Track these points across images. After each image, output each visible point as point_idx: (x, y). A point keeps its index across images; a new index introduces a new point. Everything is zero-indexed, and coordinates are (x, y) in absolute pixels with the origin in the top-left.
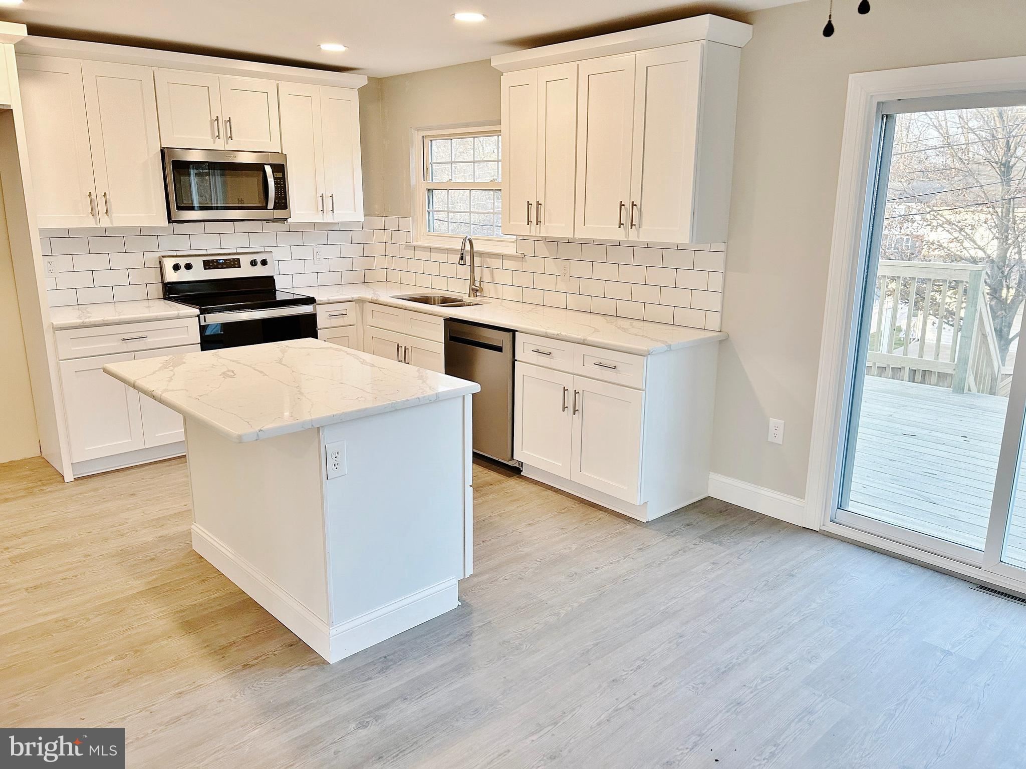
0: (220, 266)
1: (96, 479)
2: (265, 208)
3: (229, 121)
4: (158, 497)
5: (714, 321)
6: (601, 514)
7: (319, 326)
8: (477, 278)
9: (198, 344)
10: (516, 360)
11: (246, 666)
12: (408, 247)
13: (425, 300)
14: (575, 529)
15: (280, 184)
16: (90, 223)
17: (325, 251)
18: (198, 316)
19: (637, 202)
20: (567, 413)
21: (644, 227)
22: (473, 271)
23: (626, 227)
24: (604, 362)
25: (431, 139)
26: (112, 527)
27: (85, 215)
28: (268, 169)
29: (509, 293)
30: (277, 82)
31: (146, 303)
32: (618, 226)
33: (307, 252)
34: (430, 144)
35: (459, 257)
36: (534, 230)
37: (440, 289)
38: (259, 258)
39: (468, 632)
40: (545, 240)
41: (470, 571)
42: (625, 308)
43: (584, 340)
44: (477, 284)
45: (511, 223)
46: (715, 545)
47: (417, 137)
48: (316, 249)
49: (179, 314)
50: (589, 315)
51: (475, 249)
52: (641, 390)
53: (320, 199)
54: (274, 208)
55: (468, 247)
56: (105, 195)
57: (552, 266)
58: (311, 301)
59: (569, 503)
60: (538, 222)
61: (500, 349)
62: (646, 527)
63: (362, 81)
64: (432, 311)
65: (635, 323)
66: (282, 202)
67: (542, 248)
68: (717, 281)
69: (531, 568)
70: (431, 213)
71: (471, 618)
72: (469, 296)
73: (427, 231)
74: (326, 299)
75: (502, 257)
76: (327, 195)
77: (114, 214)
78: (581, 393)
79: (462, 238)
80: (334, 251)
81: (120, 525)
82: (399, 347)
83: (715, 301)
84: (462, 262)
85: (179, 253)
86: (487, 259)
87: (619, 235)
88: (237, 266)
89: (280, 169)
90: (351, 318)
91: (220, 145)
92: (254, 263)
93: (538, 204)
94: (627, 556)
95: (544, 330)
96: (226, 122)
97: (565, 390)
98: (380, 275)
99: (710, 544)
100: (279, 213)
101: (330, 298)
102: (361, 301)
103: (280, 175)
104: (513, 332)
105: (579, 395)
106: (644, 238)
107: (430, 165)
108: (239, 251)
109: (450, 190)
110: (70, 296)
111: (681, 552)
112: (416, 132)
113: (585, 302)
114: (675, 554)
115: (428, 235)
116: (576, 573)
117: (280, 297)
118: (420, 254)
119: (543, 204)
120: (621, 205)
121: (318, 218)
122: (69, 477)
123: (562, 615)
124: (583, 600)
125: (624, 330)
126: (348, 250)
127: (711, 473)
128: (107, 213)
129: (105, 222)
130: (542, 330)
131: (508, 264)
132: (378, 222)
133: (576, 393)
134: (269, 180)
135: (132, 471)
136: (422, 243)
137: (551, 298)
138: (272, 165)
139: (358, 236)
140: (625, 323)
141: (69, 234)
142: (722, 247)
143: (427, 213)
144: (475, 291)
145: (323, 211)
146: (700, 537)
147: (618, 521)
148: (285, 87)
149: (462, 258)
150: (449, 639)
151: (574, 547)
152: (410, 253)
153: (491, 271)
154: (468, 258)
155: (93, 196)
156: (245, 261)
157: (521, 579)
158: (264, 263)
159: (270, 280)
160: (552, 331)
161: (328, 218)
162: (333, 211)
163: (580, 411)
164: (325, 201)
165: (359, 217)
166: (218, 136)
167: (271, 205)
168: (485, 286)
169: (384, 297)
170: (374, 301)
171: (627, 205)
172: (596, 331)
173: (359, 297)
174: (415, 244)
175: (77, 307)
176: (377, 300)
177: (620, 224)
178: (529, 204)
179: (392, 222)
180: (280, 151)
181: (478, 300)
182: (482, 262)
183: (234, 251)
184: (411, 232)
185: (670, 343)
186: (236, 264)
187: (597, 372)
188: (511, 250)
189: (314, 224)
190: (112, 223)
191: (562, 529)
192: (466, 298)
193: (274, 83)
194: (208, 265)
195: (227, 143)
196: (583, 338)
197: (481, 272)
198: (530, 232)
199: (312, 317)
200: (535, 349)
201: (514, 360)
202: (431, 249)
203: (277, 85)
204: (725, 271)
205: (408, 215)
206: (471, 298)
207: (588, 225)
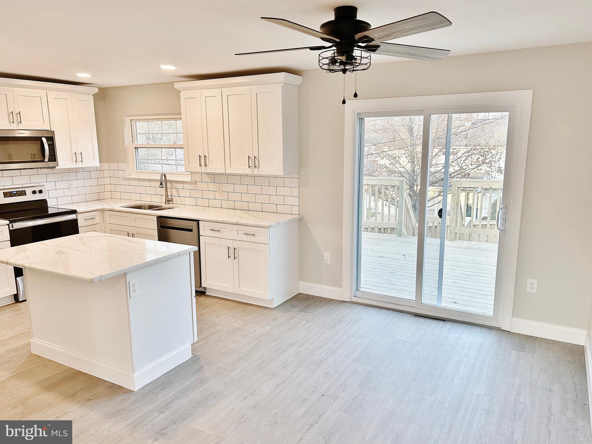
0: (13, 195)
2: (43, 161)
3: (19, 113)
5: (296, 210)
6: (251, 307)
7: (79, 226)
8: (169, 194)
9: (8, 241)
10: (200, 235)
11: (89, 400)
12: (125, 179)
13: (139, 207)
14: (240, 316)
15: (51, 148)
17: (75, 183)
18: (8, 225)
19: (256, 156)
20: (231, 259)
21: (261, 168)
22: (166, 191)
23: (252, 167)
24: (248, 233)
25: (135, 121)
28: (44, 140)
29: (188, 201)
30: (46, 91)
32: (248, 167)
33: (65, 184)
34: (135, 124)
35: (159, 183)
36: (203, 169)
37: (147, 200)
38: (37, 189)
39: (200, 367)
40: (207, 174)
41: (196, 339)
42: (252, 206)
43: (237, 222)
44: (170, 197)
45: (190, 166)
46: (306, 313)
47: (127, 120)
48: (70, 183)
50: (234, 211)
51: (167, 179)
52: (267, 244)
53: (74, 155)
54: (49, 161)
55: (164, 178)
57: (212, 187)
58: (74, 212)
59: (234, 305)
60: (206, 165)
61: (191, 230)
62: (274, 310)
63: (96, 90)
64: (148, 213)
65: (259, 213)
66: (53, 158)
67: (206, 178)
68: (295, 192)
69: (223, 335)
70: (137, 160)
71: (200, 361)
72: (165, 204)
73: (136, 170)
74: (83, 210)
75: (183, 182)
76: (78, 152)
78: (237, 249)
79: (160, 173)
80: (80, 183)
82: (128, 234)
83: (295, 201)
84: (161, 186)
86: (174, 184)
87: (249, 171)
88: (24, 195)
89: (51, 140)
90: (97, 220)
91: (14, 127)
92: (34, 192)
93: (205, 156)
94: (267, 324)
95: (215, 219)
96: (17, 114)
97: (229, 248)
98: (108, 195)
99: (304, 313)
100: (51, 164)
101: (85, 210)
102: (102, 210)
103: (51, 143)
104: (198, 221)
105: (236, 250)
106: (261, 173)
107: (136, 135)
108: (24, 186)
109: (149, 148)
111: (292, 318)
112: (127, 117)
113: (231, 204)
114: (289, 320)
115: (136, 172)
116: (245, 334)
117: (51, 211)
118: (132, 183)
119: (207, 156)
120: (249, 157)
121: (74, 166)
123: (244, 353)
124: (252, 345)
125: (255, 217)
126: (88, 182)
127: (300, 281)
130: (214, 219)
131: (187, 186)
132: (106, 166)
133: (235, 249)
134: (45, 145)
136: (132, 177)
137: (212, 203)
138: (46, 137)
139: (94, 174)
140: (254, 213)
142: (297, 176)
143: (135, 160)
144: (168, 201)
145: (76, 161)
146: (299, 311)
147: (259, 309)
148: (51, 94)
149: (161, 184)
150: (192, 371)
151: (242, 323)
152: (127, 182)
153: (177, 190)
154: (164, 184)
156: (29, 191)
157: (220, 341)
158: (41, 192)
159: (44, 201)
160: (219, 219)
161: (79, 165)
162: (82, 161)
163: (237, 257)
164: (77, 156)
165: (97, 164)
166: (13, 122)
167: (46, 159)
168: (174, 198)
169: (117, 207)
170: (111, 210)
171: (252, 157)
172: (242, 218)
173: (102, 208)
174: (129, 177)
176: (113, 209)
177: (249, 166)
178: (200, 157)
179: (113, 166)
180: (49, 129)
181: (170, 206)
182: (172, 186)
183: (21, 186)
184: (126, 171)
185: (279, 221)
186: (23, 193)
187: (245, 238)
188: (188, 179)
189: (69, 169)
191: (234, 316)
192: (164, 205)
193: (44, 92)
194: (6, 195)
195: (18, 126)
196: (236, 222)
197: (171, 191)
198: (201, 171)
199: (75, 221)
200: (211, 229)
201: (199, 236)
202: (139, 180)
203: (47, 93)
204: (299, 187)
205: (124, 161)
206: (166, 205)
207: (233, 167)
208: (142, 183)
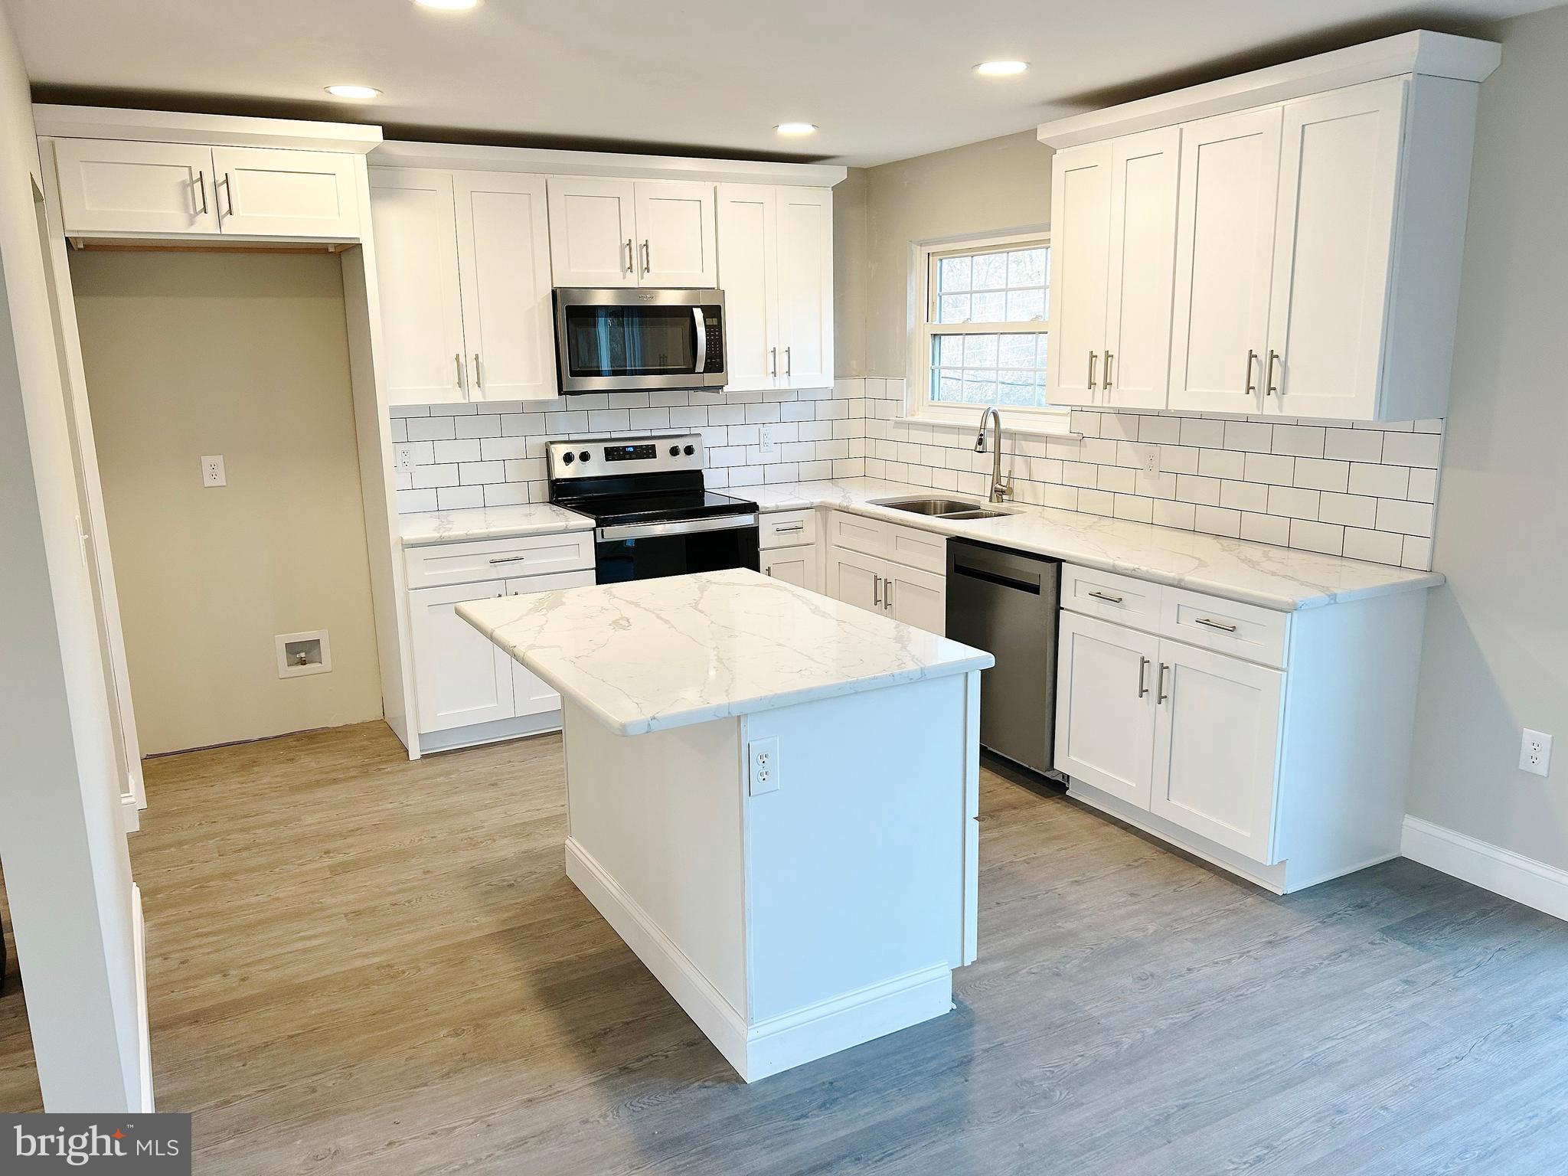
0: (628, 456)
1: (451, 757)
2: (691, 370)
3: (646, 245)
4: (528, 791)
5: (1418, 554)
6: (1202, 875)
7: (761, 546)
8: (1004, 472)
9: (593, 569)
10: (1063, 608)
11: (625, 1070)
12: (899, 424)
14: (1154, 896)
15: (715, 335)
16: (456, 397)
17: (776, 432)
18: (594, 529)
19: (1280, 351)
20: (1148, 700)
21: (1292, 393)
22: (997, 462)
23: (1259, 390)
24: (1213, 619)
25: (941, 257)
26: (462, 831)
27: (450, 387)
28: (698, 314)
29: (1055, 496)
30: (715, 184)
31: (526, 509)
32: (1244, 391)
33: (750, 434)
34: (939, 265)
35: (976, 439)
36: (1099, 398)
37: (946, 488)
38: (682, 444)
39: (965, 1057)
40: (1119, 412)
41: (971, 956)
42: (1254, 526)
43: (1180, 580)
44: (1004, 482)
45: (1062, 386)
46: (1410, 948)
47: (919, 255)
48: (764, 429)
49: (567, 526)
50: (1190, 536)
51: (1003, 426)
52: (1277, 669)
53: (771, 356)
54: (705, 372)
55: (991, 424)
56: (477, 358)
57: (1129, 453)
58: (751, 508)
59: (1147, 851)
60: (1107, 384)
61: (1035, 590)
62: (1281, 903)
63: (839, 174)
64: (929, 526)
65: (1274, 552)
66: (716, 362)
67: (1112, 425)
68: (1425, 485)
69: (1076, 958)
70: (937, 371)
71: (971, 1033)
72: (991, 501)
73: (930, 399)
74: (773, 505)
75: (1046, 439)
76: (781, 349)
77: (488, 385)
78: (1172, 668)
79: (982, 409)
80: (789, 432)
81: (473, 830)
82: (876, 579)
83: (1422, 519)
84: (980, 448)
85: (573, 437)
86: (1023, 442)
87: (1247, 405)
88: (651, 456)
89: (714, 313)
90: (808, 534)
91: (632, 281)
92: (674, 451)
93: (1108, 356)
94: (1244, 953)
95: (1111, 561)
96: (641, 247)
97: (1143, 662)
98: (856, 467)
99: (1401, 945)
100: (711, 379)
101: (779, 504)
102: (824, 509)
103: (715, 322)
104: (1058, 562)
105: (1169, 672)
106: (1288, 411)
107: (938, 298)
108: (654, 434)
109: (967, 334)
110: (428, 499)
111: (1344, 955)
112: (919, 247)
113: (1183, 514)
114: (1335, 957)
115: (930, 406)
116: (1152, 975)
117: (709, 502)
118: (917, 435)
119: (1116, 356)
120: (1251, 356)
121: (768, 384)
122: (415, 754)
123: (1125, 1047)
124: (1163, 1024)
125: (1252, 564)
126: (809, 431)
127: (1406, 815)
128: (478, 383)
129: (476, 396)
130: (1107, 560)
131: (1056, 450)
132: (856, 387)
133: (1163, 667)
134: (698, 329)
135: (496, 749)
136: (919, 418)
137: (1125, 506)
138: (704, 308)
139: (825, 409)
140: (1255, 552)
141: (431, 412)
142: (1437, 426)
143: (931, 371)
144: (999, 493)
145: (774, 373)
146: (1384, 931)
147: (1229, 888)
148: (728, 192)
149: (980, 442)
150: (933, 1065)
151: (1151, 928)
152: (902, 434)
153: (1027, 461)
154: (990, 442)
155: (462, 360)
156: (662, 447)
157: (1058, 975)
158: (689, 450)
159: (697, 476)
160: (1123, 564)
161: (782, 383)
162: (788, 372)
163: (1170, 697)
164: (779, 358)
165: (827, 380)
166: (631, 268)
167: (700, 366)
168: (1017, 485)
169: (859, 503)
170: (843, 509)
171: (1261, 356)
172: (1202, 564)
173: (822, 501)
174: (910, 419)
175: (437, 513)
176: (847, 507)
177: (1249, 388)
178: (1092, 356)
179: (876, 386)
180: (715, 286)
181: (1004, 506)
182: (1014, 447)
183: (647, 434)
184: (905, 401)
185: (1336, 591)
186: (649, 452)
187: (1204, 636)
188: (1060, 427)
189: (762, 393)
190: (484, 397)
191: (1132, 895)
192: (985, 504)
193: (710, 185)
194: (611, 454)
195: (642, 278)
196: (1177, 577)
197: (1012, 464)
198: (1093, 401)
199: (752, 533)
200: (1094, 592)
201: (1058, 608)
202: (934, 427)
203: (715, 188)
204: (1442, 466)
205: (901, 374)
206: (993, 504)
207: (1193, 390)
208: (941, 438)
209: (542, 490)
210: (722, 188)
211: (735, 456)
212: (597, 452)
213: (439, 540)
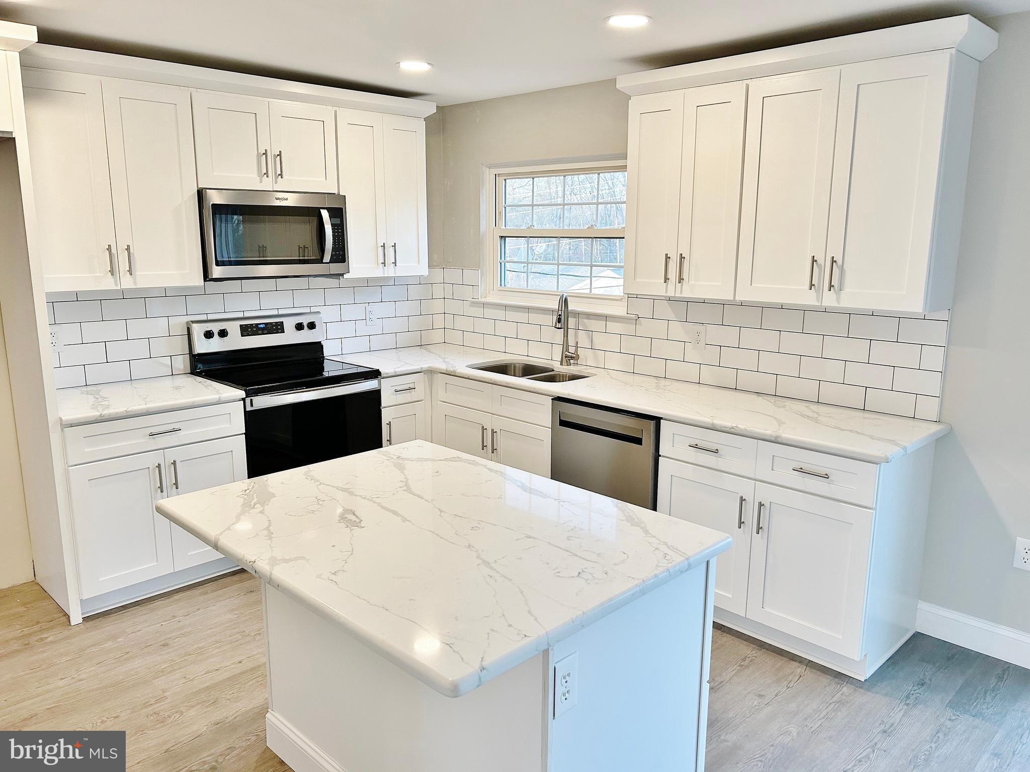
0: (260, 332)
1: (113, 617)
2: (320, 261)
3: (280, 155)
5: (930, 408)
7: (383, 404)
8: (571, 342)
9: (242, 434)
10: (662, 456)
12: (475, 304)
13: (502, 369)
14: (776, 696)
15: (338, 233)
16: (108, 284)
17: (379, 310)
18: (244, 400)
20: (746, 531)
22: (566, 335)
23: (819, 287)
24: (806, 467)
25: (506, 178)
27: (102, 275)
28: (325, 214)
29: (615, 361)
30: (335, 108)
31: (168, 382)
32: (807, 288)
33: (359, 312)
34: (504, 184)
35: (555, 318)
37: (518, 354)
38: (305, 320)
40: (670, 299)
44: (572, 350)
45: (638, 280)
47: (488, 176)
48: (369, 308)
49: (220, 398)
51: (571, 308)
52: (870, 509)
53: (381, 250)
54: (330, 262)
56: (128, 249)
57: (678, 330)
58: (374, 374)
60: (681, 280)
61: (638, 441)
63: (430, 109)
65: (814, 407)
66: (340, 255)
67: (665, 310)
68: (934, 358)
70: (503, 264)
72: (561, 364)
73: (499, 285)
74: (392, 371)
75: (606, 318)
76: (389, 244)
77: (139, 272)
78: (767, 505)
79: (559, 295)
80: (387, 309)
82: (483, 429)
83: (933, 384)
84: (559, 325)
85: (211, 317)
86: (586, 320)
87: (810, 298)
88: (280, 331)
89: (338, 214)
90: (420, 392)
91: (267, 184)
92: (299, 327)
93: (682, 258)
94: (873, 747)
95: (708, 420)
96: (275, 156)
97: (742, 500)
98: (437, 336)
99: (969, 718)
100: (336, 268)
101: (397, 370)
102: (430, 372)
103: (337, 221)
104: (657, 420)
105: (765, 508)
106: (846, 303)
107: (503, 208)
108: (281, 312)
109: (530, 237)
110: (77, 376)
112: (488, 169)
113: (728, 377)
114: (935, 739)
115: (498, 291)
118: (490, 313)
119: (687, 258)
120: (814, 260)
121: (378, 272)
122: (76, 618)
125: (815, 420)
126: (405, 308)
127: (920, 601)
128: (130, 271)
129: (127, 283)
131: (613, 326)
132: (438, 274)
133: (760, 505)
134: (326, 227)
135: (158, 603)
136: (491, 299)
137: (676, 370)
138: (328, 209)
139: (414, 291)
140: (802, 407)
141: (77, 297)
142: (946, 315)
143: (499, 264)
144: (569, 358)
145: (384, 263)
146: (949, 706)
148: (345, 115)
149: (557, 320)
151: (794, 730)
152: (478, 311)
153: (589, 335)
155: (114, 251)
156: (289, 324)
158: (312, 326)
159: (318, 347)
160: (719, 422)
161: (390, 272)
162: (395, 263)
163: (765, 528)
164: (387, 252)
165: (424, 271)
166: (267, 174)
167: (327, 258)
169: (461, 367)
170: (450, 373)
173: (429, 367)
174: (484, 300)
175: (85, 389)
176: (455, 372)
177: (812, 285)
178: (667, 258)
179: (453, 275)
180: (337, 192)
181: (573, 369)
182: (578, 324)
183: (275, 312)
184: (480, 286)
185: (903, 444)
186: (278, 328)
187: (797, 480)
188: (619, 310)
189: (368, 280)
190: (135, 283)
191: (760, 696)
192: (559, 368)
193: (331, 110)
194: (246, 331)
195: (276, 183)
196: (774, 434)
197: (576, 335)
198: (666, 292)
199: (376, 395)
200: (693, 443)
201: (657, 456)
202: (506, 307)
203: (336, 112)
204: (949, 343)
205: (477, 265)
206: (564, 367)
207: (757, 285)
208: (512, 315)
209: (182, 363)
210: (341, 112)
211: (348, 329)
212: (234, 329)
213: (99, 418)
